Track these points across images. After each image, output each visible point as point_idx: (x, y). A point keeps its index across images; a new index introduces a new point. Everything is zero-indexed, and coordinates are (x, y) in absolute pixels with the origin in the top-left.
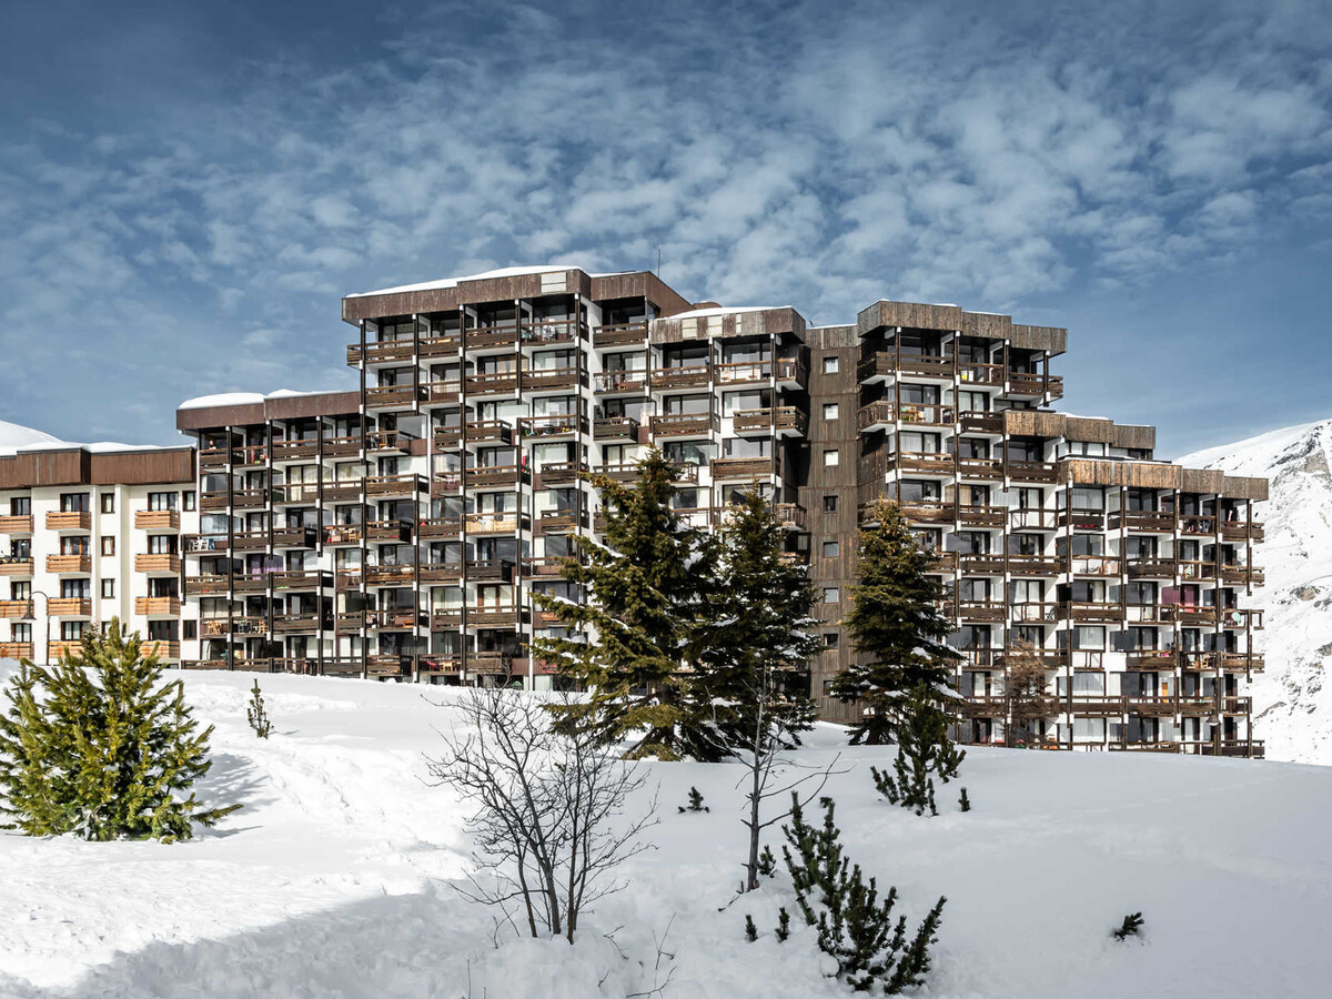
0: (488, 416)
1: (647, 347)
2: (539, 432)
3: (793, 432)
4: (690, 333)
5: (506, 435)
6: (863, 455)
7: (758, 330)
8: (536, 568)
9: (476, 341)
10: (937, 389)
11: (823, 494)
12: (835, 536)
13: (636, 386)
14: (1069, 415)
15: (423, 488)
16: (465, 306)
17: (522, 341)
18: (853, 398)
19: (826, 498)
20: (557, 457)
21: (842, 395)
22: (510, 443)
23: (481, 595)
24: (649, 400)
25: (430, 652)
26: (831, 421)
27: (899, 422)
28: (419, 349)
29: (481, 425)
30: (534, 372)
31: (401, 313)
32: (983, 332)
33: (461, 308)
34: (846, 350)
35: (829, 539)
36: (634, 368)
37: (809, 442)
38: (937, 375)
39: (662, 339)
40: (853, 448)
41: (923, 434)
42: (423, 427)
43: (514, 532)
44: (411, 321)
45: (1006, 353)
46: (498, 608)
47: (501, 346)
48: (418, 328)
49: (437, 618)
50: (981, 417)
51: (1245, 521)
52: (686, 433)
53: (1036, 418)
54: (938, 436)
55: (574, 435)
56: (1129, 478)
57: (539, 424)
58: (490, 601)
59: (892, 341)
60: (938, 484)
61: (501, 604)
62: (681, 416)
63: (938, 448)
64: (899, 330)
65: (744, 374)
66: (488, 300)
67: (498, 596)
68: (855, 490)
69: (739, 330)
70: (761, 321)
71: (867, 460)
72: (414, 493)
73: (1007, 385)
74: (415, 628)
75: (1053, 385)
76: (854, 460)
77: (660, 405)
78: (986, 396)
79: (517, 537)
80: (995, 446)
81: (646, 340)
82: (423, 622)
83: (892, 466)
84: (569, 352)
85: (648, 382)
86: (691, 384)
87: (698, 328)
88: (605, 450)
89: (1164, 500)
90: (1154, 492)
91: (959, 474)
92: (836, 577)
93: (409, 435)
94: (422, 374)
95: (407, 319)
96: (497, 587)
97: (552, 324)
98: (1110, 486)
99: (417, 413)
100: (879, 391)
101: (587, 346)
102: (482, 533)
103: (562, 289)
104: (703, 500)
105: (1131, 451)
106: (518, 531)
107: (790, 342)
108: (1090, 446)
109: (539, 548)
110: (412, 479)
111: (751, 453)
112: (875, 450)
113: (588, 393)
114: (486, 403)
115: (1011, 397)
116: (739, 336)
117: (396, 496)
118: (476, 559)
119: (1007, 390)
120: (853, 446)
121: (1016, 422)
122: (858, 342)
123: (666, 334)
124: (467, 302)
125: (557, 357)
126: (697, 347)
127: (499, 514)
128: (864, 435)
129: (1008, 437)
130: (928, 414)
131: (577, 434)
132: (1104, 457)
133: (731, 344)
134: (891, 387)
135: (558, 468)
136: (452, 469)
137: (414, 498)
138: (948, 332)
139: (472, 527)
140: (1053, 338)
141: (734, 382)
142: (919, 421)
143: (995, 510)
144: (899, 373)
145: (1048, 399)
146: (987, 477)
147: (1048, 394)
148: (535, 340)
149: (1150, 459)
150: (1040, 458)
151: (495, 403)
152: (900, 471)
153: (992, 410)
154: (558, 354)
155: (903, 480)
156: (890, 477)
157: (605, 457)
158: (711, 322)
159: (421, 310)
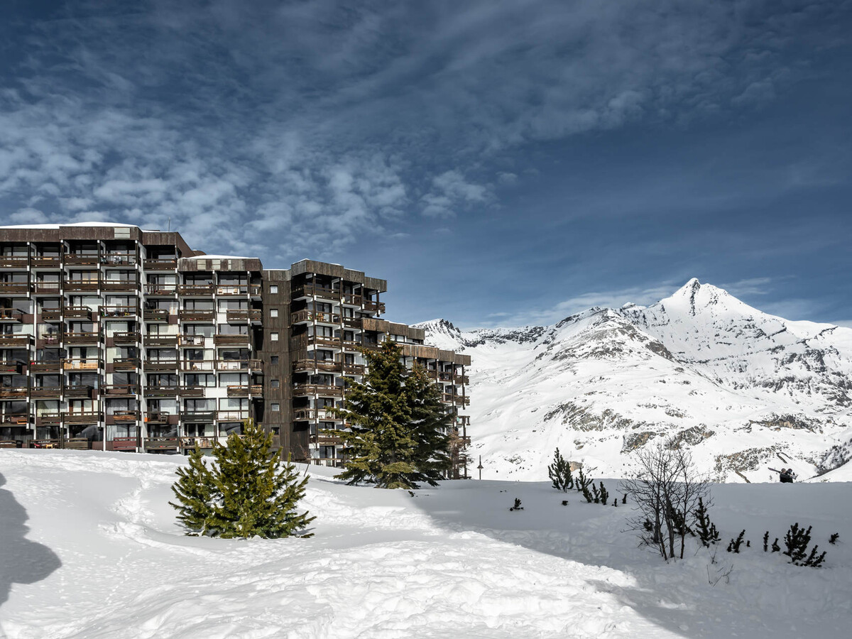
0: (77, 304)
1: (176, 272)
2: (111, 314)
3: (258, 323)
4: (202, 267)
5: (90, 314)
6: (292, 336)
7: (241, 269)
8: (107, 390)
9: (70, 261)
10: (330, 305)
11: (271, 355)
12: (277, 377)
13: (167, 293)
14: (390, 322)
15: (32, 342)
16: (64, 240)
17: (101, 263)
18: (286, 307)
19: (272, 357)
20: (122, 329)
21: (280, 305)
22: (91, 319)
23: (71, 405)
24: (175, 300)
25: (35, 438)
26: (274, 318)
27: (316, 321)
28: (31, 262)
29: (71, 308)
30: (106, 281)
31: (19, 241)
32: (352, 279)
33: (62, 241)
34: (282, 282)
35: (274, 379)
36: (166, 283)
37: (263, 328)
38: (330, 298)
39: (186, 269)
40: (286, 333)
41: (324, 327)
42: (31, 307)
43: (96, 370)
44: (26, 245)
45: (362, 290)
46: (82, 412)
47: (87, 265)
48: (30, 250)
49: (42, 418)
50: (349, 320)
51: (461, 374)
52: (197, 320)
53: (376, 322)
54: (331, 329)
55: (135, 317)
56: (418, 353)
57: (110, 310)
58: (77, 409)
59: (310, 280)
60: (331, 353)
61: (85, 411)
62: (194, 311)
63: (331, 334)
64: (315, 275)
65: (232, 291)
66: (80, 239)
67: (82, 406)
68: (288, 354)
69: (230, 267)
70: (242, 264)
71: (295, 338)
72: (28, 345)
73: (363, 305)
74: (28, 425)
75: (380, 307)
76: (287, 338)
77: (182, 304)
78: (351, 310)
79: (99, 373)
80: (356, 335)
81: (176, 269)
82: (32, 421)
83: (311, 342)
84: (128, 272)
85: (176, 291)
86: (202, 294)
87: (207, 265)
88: (148, 327)
89: (430, 364)
90: (425, 360)
91: (343, 348)
92: (278, 398)
93: (22, 311)
94: (32, 276)
95: (24, 244)
96: (82, 401)
97: (120, 255)
98: (409, 356)
99: (29, 299)
100: (304, 304)
101: (141, 269)
102: (71, 370)
103: (128, 236)
104: (209, 355)
105: (414, 340)
106: (99, 369)
107: (257, 276)
108: (398, 337)
109: (109, 379)
110: (26, 337)
111: (235, 332)
112: (300, 334)
113: (141, 295)
114: (75, 296)
115: (365, 312)
116: (230, 271)
117: (14, 346)
118: (68, 384)
119: (363, 308)
120: (287, 331)
121: (367, 323)
122: (289, 279)
123: (188, 266)
124: (66, 238)
125: (121, 273)
126: (206, 275)
127: (84, 359)
128: (293, 326)
129: (364, 331)
130: (326, 317)
131: (137, 317)
132: (404, 343)
133: (225, 274)
134: (310, 303)
135: (122, 335)
136: (51, 333)
137: (28, 348)
138: (336, 278)
139: (67, 366)
140: (381, 284)
141: (225, 295)
142: (323, 321)
143: (357, 366)
144: (315, 296)
145: (379, 313)
146: (352, 350)
147: (379, 311)
148: (107, 263)
149: (422, 344)
150: (376, 342)
151: (81, 297)
152: (316, 345)
153: (354, 317)
154: (121, 272)
155: (318, 350)
156: (310, 348)
157: (148, 330)
158: (214, 262)
159: (34, 240)
